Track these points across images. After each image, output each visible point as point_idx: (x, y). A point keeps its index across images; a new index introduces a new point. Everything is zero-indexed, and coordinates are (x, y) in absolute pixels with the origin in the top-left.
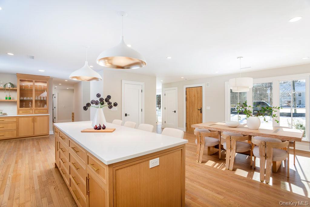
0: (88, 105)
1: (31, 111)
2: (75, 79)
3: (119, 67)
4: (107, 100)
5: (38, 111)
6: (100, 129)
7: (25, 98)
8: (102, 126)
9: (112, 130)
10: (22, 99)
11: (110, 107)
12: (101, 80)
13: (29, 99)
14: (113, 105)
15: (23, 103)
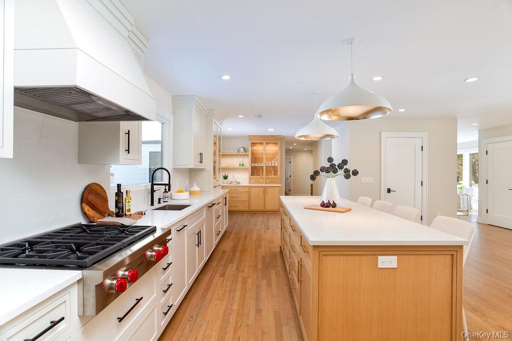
0: (316, 173)
1: (262, 180)
2: (303, 139)
3: (350, 118)
4: (341, 166)
5: (269, 180)
6: (327, 207)
7: (256, 165)
8: (332, 203)
9: (343, 210)
10: (253, 165)
11: (347, 177)
12: (337, 137)
13: (259, 165)
14: (351, 174)
15: (255, 171)
